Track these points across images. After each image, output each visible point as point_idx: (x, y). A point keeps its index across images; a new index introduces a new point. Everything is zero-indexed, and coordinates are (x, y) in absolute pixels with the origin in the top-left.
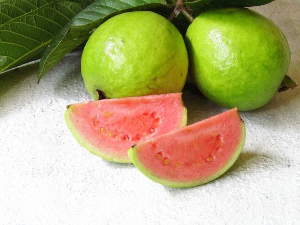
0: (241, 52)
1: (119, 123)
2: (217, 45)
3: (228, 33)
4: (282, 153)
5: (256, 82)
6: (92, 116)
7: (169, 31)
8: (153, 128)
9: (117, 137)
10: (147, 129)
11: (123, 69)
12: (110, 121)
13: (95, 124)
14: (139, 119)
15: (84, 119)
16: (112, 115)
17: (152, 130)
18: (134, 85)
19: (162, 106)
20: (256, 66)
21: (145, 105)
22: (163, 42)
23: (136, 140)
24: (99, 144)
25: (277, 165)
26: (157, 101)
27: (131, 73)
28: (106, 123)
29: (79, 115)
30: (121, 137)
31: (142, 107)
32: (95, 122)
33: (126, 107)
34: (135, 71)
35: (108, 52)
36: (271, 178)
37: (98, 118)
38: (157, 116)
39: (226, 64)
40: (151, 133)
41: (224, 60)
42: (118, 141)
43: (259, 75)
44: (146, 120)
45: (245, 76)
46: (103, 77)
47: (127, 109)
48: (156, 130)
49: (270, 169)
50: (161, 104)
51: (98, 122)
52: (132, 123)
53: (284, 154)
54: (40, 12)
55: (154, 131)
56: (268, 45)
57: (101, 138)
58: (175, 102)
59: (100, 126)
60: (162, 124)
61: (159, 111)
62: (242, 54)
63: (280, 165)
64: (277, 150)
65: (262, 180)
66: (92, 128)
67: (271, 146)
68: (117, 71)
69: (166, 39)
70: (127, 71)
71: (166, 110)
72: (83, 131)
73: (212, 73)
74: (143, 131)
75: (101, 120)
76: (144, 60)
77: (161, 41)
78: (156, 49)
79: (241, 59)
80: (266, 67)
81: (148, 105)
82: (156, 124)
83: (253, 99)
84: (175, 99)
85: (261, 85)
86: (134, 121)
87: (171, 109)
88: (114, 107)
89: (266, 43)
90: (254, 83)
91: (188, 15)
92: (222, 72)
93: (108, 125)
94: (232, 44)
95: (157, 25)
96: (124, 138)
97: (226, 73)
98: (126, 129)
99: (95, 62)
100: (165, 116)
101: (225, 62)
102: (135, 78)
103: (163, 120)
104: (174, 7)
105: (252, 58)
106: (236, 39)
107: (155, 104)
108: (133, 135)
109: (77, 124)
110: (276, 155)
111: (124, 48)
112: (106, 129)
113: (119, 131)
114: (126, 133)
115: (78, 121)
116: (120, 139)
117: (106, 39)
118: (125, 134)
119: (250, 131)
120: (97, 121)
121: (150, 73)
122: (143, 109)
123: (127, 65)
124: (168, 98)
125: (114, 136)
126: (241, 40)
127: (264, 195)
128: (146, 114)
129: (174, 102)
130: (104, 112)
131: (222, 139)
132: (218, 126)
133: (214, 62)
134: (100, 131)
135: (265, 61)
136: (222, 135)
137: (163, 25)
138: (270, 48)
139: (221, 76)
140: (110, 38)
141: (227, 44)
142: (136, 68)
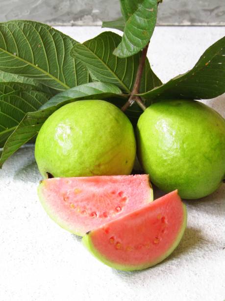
0: (183, 143)
1: (88, 199)
2: (161, 135)
3: (173, 124)
4: (220, 237)
5: (197, 172)
6: (63, 191)
7: (117, 120)
8: (119, 207)
9: (85, 213)
10: (114, 208)
11: (69, 154)
12: (79, 197)
13: (66, 199)
14: (107, 197)
15: (55, 194)
16: (81, 192)
17: (119, 209)
18: (78, 170)
19: (129, 186)
20: (197, 157)
21: (113, 184)
22: (109, 130)
23: (103, 218)
24: (68, 219)
25: (212, 247)
26: (124, 181)
27: (76, 158)
28: (75, 199)
29: (51, 190)
30: (89, 214)
31: (110, 186)
32: (65, 198)
33: (95, 185)
34: (80, 157)
35: (57, 138)
36: (204, 258)
37: (68, 193)
38: (124, 196)
39: (169, 153)
40: (117, 211)
41: (167, 149)
42: (86, 217)
43: (200, 165)
44: (114, 199)
45: (187, 166)
46: (51, 161)
47: (96, 187)
48: (123, 209)
49: (204, 250)
50: (129, 184)
51: (68, 198)
52: (100, 201)
53: (222, 238)
54: (6, 99)
55: (121, 209)
56: (210, 137)
57: (70, 213)
58: (142, 183)
59: (70, 202)
60: (128, 203)
61: (127, 190)
62: (184, 144)
63: (215, 247)
64: (215, 234)
65: (194, 259)
66: (62, 203)
67: (210, 230)
68: (64, 156)
69: (112, 128)
70: (73, 156)
71: (133, 190)
72: (54, 205)
73: (157, 161)
74: (110, 209)
75: (71, 196)
76: (89, 148)
77: (107, 130)
78: (101, 137)
79: (183, 150)
80: (208, 158)
81: (116, 184)
82: (123, 203)
83: (195, 188)
84: (142, 180)
85: (202, 175)
86: (103, 199)
87: (137, 190)
88: (84, 185)
89: (208, 136)
90: (195, 173)
91: (141, 105)
92: (165, 161)
93: (77, 202)
94: (176, 135)
95: (105, 114)
96: (92, 215)
97: (169, 162)
98: (94, 206)
99: (45, 146)
100: (132, 196)
101: (168, 151)
102: (80, 163)
103: (129, 200)
104: (129, 97)
105: (193, 149)
106: (180, 131)
107: (122, 184)
108: (101, 212)
109: (48, 198)
110: (213, 238)
111: (71, 135)
112: (75, 204)
113: (88, 207)
114: (94, 209)
115: (49, 196)
116: (88, 215)
117: (57, 125)
118: (93, 211)
119: (193, 217)
120: (67, 196)
121: (94, 159)
122: (111, 188)
123: (73, 151)
124: (136, 179)
125: (83, 212)
126: (185, 131)
127: (193, 272)
128: (113, 193)
129: (140, 183)
130: (74, 188)
131: (166, 221)
132: (162, 208)
133: (159, 151)
134: (70, 206)
135: (206, 153)
136: (166, 217)
137: (112, 115)
138: (212, 140)
139: (164, 165)
140: (60, 125)
141: (171, 134)
142: (81, 154)
